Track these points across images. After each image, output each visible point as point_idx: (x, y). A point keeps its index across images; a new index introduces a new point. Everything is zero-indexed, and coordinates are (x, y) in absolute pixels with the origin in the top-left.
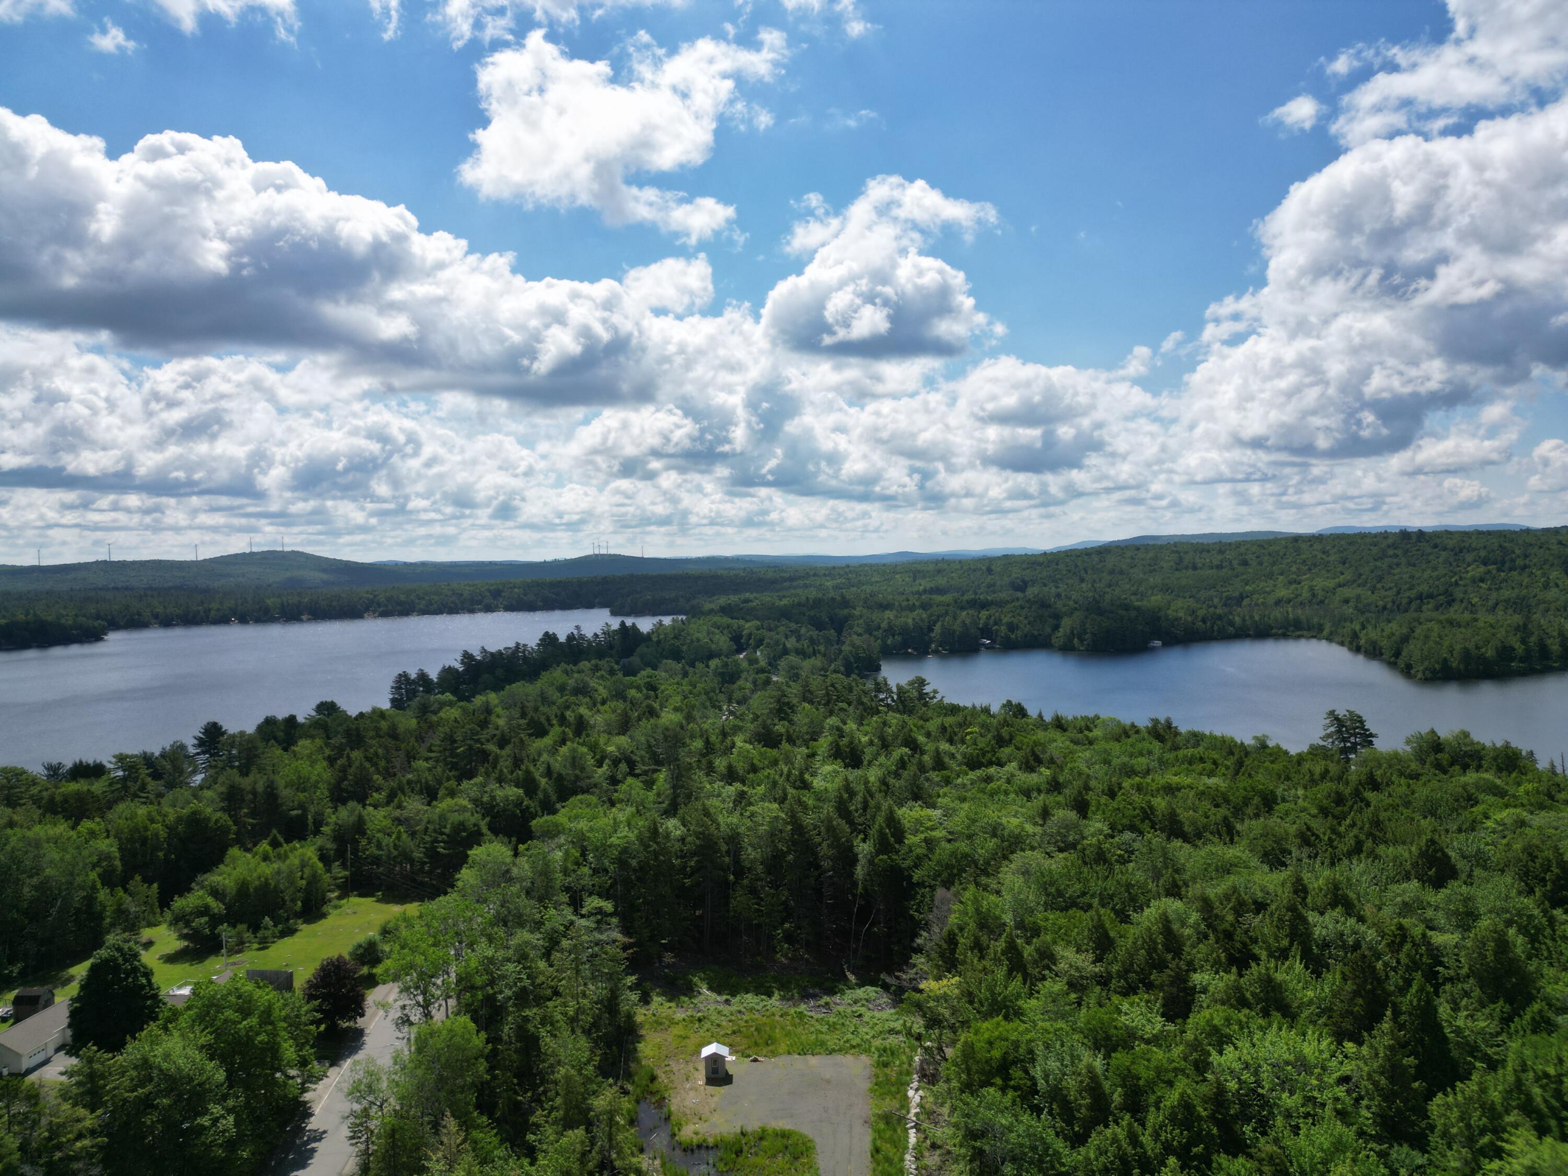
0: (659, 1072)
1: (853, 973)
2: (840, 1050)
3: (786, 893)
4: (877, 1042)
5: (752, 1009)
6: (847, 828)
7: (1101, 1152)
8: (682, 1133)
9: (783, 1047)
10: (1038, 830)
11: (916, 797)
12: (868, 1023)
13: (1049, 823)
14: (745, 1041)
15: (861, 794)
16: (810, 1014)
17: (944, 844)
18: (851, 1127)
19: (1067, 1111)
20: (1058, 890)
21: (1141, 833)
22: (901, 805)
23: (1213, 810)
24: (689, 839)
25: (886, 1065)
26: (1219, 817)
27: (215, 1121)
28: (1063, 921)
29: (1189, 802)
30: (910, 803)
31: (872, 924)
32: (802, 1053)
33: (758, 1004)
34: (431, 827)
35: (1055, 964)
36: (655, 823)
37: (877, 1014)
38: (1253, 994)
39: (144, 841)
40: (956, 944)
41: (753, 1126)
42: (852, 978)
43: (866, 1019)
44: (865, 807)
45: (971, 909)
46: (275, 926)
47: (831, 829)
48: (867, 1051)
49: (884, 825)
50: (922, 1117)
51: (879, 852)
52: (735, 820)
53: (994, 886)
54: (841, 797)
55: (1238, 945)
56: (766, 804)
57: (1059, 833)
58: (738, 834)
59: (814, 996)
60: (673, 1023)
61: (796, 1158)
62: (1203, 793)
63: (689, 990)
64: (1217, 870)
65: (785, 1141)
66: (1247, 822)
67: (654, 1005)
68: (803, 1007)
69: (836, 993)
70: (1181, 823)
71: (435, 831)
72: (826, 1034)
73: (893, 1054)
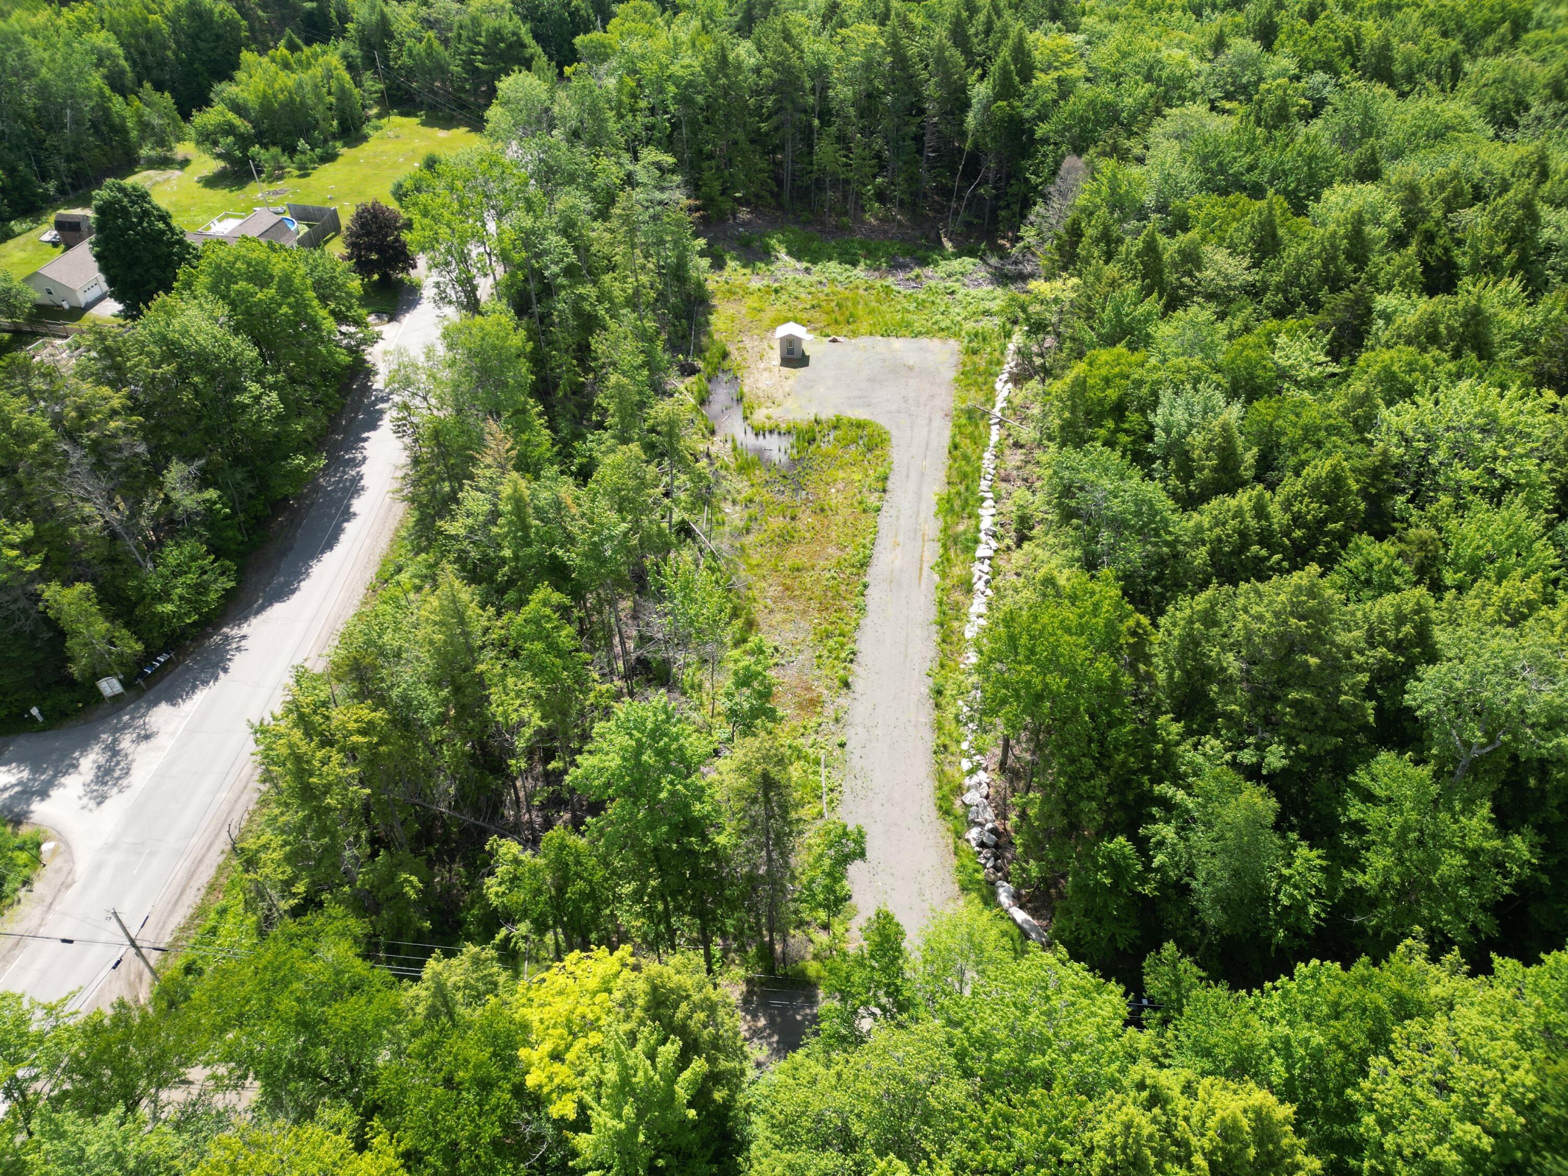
0: (731, 348)
1: (950, 240)
2: (927, 333)
3: (880, 141)
4: (969, 326)
5: (834, 280)
6: (961, 60)
7: (1217, 522)
8: (755, 416)
9: (864, 327)
10: (1206, 66)
11: (1055, 16)
12: (960, 302)
13: (1222, 58)
14: (824, 317)
15: (985, 12)
16: (900, 288)
17: (1083, 86)
18: (930, 420)
19: (1186, 470)
20: (1220, 164)
21: (1337, 74)
22: (1034, 27)
23: (1441, 42)
24: (766, 71)
25: (975, 352)
26: (1447, 52)
27: (257, 399)
28: (1219, 211)
29: (1409, 29)
30: (1047, 24)
31: (979, 185)
32: (886, 334)
33: (841, 274)
34: (464, 34)
35: (1200, 271)
36: (723, 49)
37: (973, 292)
38: (1448, 327)
39: (149, 36)
40: (1081, 235)
41: (827, 414)
42: (948, 245)
43: (959, 296)
44: (988, 31)
45: (1105, 190)
46: (312, 150)
47: (941, 61)
48: (957, 335)
49: (1009, 59)
50: (1007, 412)
51: (998, 96)
52: (822, 48)
53: (1138, 151)
54: (959, 16)
55: (1439, 252)
56: (863, 26)
57: (1231, 73)
58: (826, 67)
59: (904, 267)
60: (748, 293)
61: (870, 450)
62: (1432, 14)
63: (766, 255)
64: (1428, 135)
65: (860, 432)
66: (1481, 60)
67: (726, 273)
68: (890, 280)
69: (928, 264)
70: (1391, 60)
71: (469, 39)
72: (914, 313)
73: (984, 339)
